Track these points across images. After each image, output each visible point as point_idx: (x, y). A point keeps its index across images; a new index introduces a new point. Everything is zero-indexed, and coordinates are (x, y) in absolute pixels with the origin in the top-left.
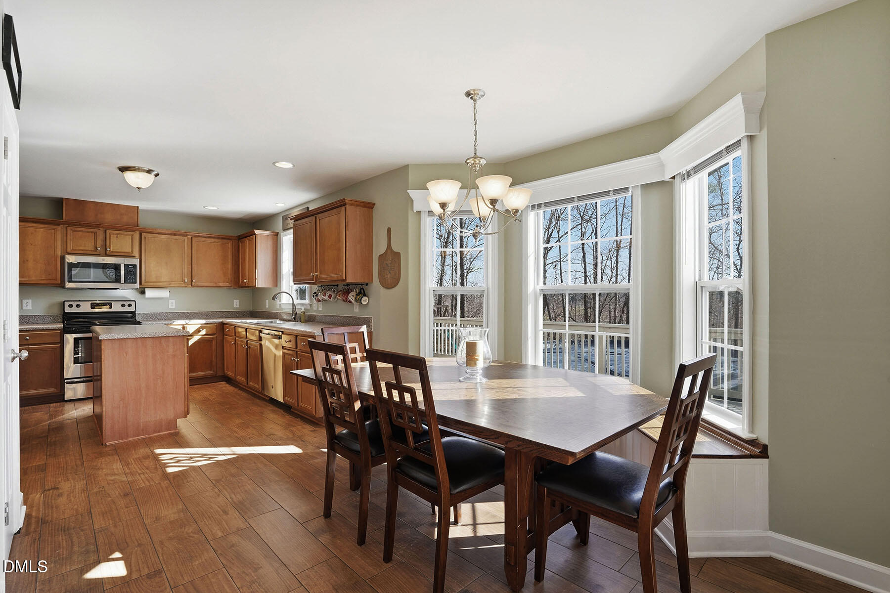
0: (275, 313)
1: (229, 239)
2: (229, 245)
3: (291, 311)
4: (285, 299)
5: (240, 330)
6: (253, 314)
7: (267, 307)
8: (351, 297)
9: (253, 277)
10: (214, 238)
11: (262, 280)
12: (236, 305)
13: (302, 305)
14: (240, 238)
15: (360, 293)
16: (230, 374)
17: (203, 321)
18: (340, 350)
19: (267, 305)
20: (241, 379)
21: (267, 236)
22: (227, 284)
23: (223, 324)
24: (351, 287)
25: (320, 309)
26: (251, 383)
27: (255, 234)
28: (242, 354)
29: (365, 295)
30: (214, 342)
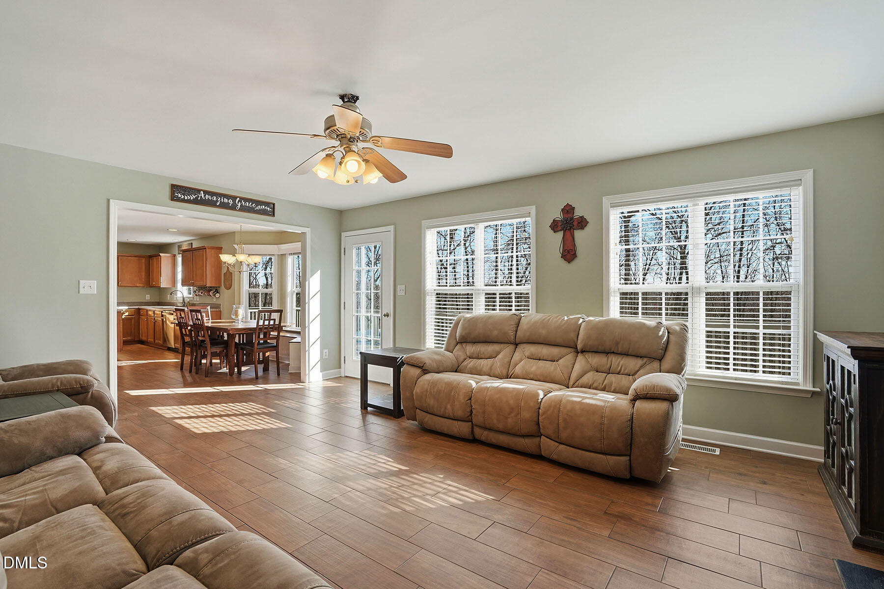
0: (173, 303)
1: (142, 257)
2: (143, 261)
3: (182, 301)
4: (179, 295)
5: (150, 313)
6: (159, 304)
7: (169, 299)
8: (211, 293)
9: (158, 281)
10: (133, 256)
11: (164, 283)
12: (148, 298)
13: (189, 298)
14: (151, 257)
15: (216, 291)
16: (144, 338)
17: (127, 308)
18: (199, 311)
19: (169, 298)
20: (151, 340)
21: (168, 256)
22: (141, 285)
23: (139, 309)
24: (212, 288)
25: (198, 300)
26: (156, 341)
27: (160, 256)
28: (151, 326)
29: (218, 293)
30: (133, 320)
